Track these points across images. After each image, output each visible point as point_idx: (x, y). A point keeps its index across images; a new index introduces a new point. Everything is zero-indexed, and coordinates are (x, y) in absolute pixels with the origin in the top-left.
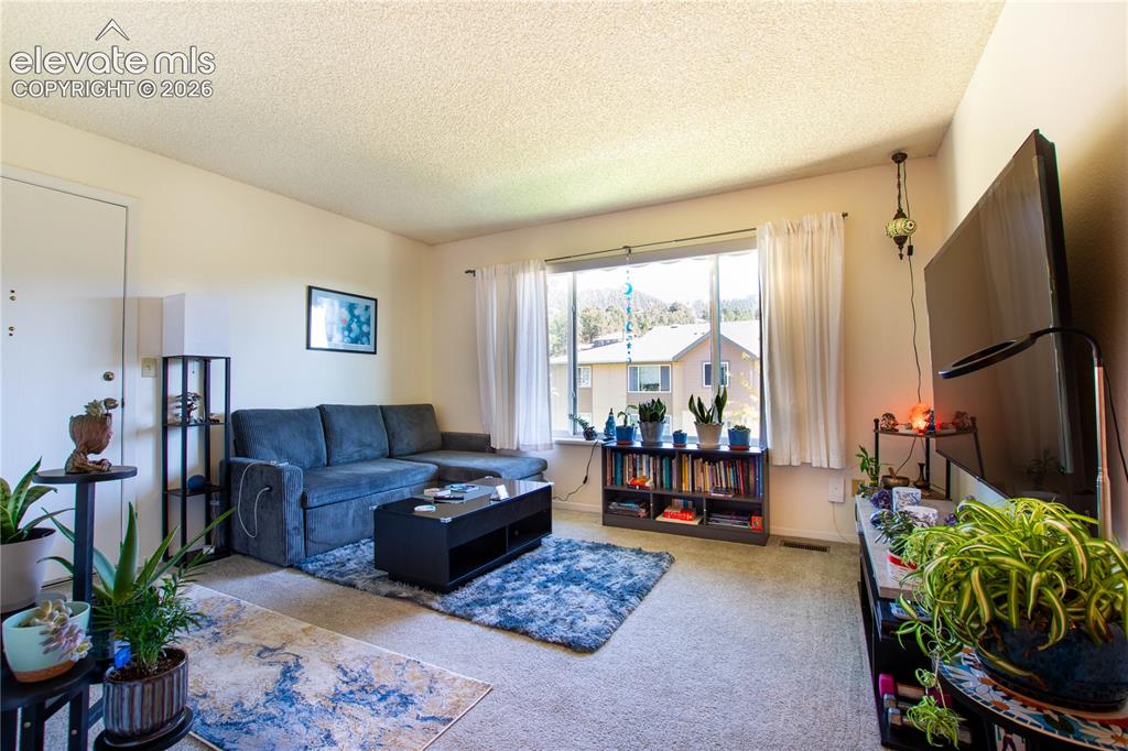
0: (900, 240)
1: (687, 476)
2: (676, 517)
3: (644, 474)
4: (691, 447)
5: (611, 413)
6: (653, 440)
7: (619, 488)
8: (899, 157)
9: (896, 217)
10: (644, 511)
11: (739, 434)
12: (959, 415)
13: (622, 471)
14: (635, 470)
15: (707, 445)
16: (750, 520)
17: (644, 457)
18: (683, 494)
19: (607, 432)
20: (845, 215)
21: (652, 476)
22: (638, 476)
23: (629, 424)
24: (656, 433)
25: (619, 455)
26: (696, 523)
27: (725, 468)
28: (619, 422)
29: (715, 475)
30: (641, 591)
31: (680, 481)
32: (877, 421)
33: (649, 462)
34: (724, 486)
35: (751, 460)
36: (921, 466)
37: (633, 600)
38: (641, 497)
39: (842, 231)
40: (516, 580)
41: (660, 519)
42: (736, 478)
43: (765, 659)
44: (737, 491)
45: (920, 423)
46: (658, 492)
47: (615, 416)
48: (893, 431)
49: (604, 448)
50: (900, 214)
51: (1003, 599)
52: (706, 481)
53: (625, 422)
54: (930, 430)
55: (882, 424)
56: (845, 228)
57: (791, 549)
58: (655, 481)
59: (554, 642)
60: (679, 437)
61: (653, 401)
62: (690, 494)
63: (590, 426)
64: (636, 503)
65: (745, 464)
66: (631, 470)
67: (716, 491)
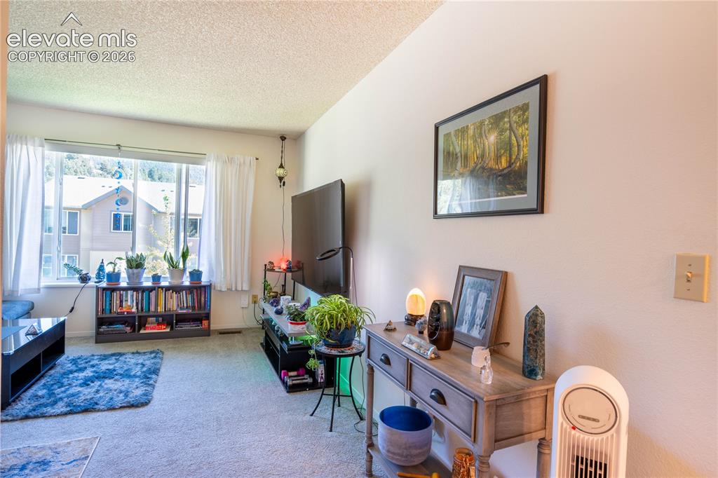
0: (281, 179)
1: (162, 302)
2: (154, 329)
3: (129, 304)
4: (164, 283)
5: (102, 262)
6: (137, 281)
7: (108, 315)
8: (283, 138)
9: (280, 167)
10: (129, 328)
11: (196, 275)
12: (299, 262)
13: (110, 304)
14: (121, 301)
15: (176, 282)
16: (201, 323)
17: (129, 292)
18: (159, 314)
19: (98, 276)
20: (257, 159)
21: (135, 304)
22: (124, 306)
23: (116, 271)
24: (139, 276)
25: (108, 292)
26: (168, 330)
27: (186, 294)
28: (108, 269)
29: (179, 299)
30: (156, 371)
31: (157, 305)
32: (266, 265)
33: (132, 296)
34: (185, 305)
35: (203, 289)
36: (283, 286)
37: (154, 376)
38: (127, 320)
39: (255, 167)
40: (59, 388)
41: (142, 332)
42: (193, 300)
43: (234, 381)
44: (193, 308)
45: (284, 266)
46: (140, 314)
47: (105, 263)
48: (272, 270)
49: (98, 288)
50: (281, 166)
51: (333, 322)
52: (174, 304)
53: (114, 269)
54: (289, 269)
55: (268, 267)
56: (257, 166)
57: (223, 335)
58: (137, 308)
59: (121, 407)
60: (156, 278)
61: (138, 255)
62: (164, 313)
63: (84, 272)
64: (122, 324)
65: (199, 292)
66: (118, 302)
67: (181, 309)
